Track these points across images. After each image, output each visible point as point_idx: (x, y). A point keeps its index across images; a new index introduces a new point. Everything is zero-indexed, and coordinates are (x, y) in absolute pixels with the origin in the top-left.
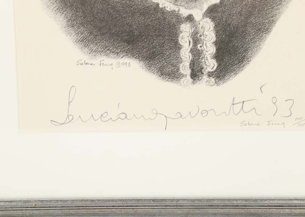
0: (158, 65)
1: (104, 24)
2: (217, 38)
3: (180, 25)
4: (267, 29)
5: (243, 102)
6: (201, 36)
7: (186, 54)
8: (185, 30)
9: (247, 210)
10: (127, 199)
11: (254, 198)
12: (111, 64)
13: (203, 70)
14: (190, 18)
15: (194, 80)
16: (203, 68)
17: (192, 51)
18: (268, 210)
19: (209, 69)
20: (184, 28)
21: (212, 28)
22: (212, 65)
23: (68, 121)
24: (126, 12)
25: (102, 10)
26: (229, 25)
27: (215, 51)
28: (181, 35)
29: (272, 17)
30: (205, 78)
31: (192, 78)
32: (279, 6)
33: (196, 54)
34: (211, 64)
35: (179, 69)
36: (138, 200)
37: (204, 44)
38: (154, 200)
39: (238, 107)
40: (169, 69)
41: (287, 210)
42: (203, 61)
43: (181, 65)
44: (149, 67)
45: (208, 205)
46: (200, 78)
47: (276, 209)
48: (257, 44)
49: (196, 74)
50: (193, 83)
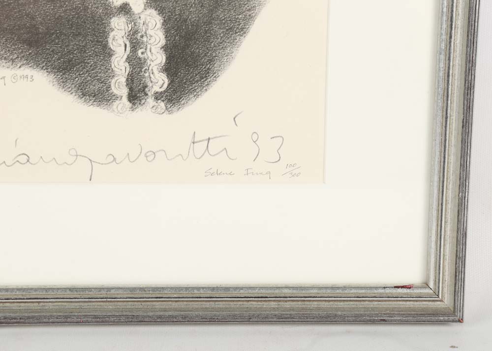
0: (78, 81)
2: (167, 41)
3: (111, 18)
4: (242, 29)
5: (209, 139)
6: (142, 36)
7: (120, 64)
8: (118, 27)
9: (213, 303)
10: (30, 287)
11: (224, 286)
12: (4, 78)
13: (146, 89)
14: (125, 9)
15: (134, 104)
16: (146, 86)
17: (129, 60)
18: (245, 303)
19: (157, 89)
20: (116, 24)
21: (159, 25)
22: (161, 82)
26: (186, 21)
27: (164, 61)
28: (112, 34)
29: (249, 10)
30: (151, 101)
31: (130, 101)
33: (136, 64)
34: (159, 81)
35: (110, 87)
36: (47, 290)
37: (148, 50)
38: (71, 289)
39: (200, 147)
40: (95, 87)
41: (273, 303)
42: (147, 75)
43: (113, 81)
44: (63, 83)
45: (154, 296)
46: (143, 101)
47: (257, 301)
48: (228, 51)
49: (136, 95)
50: (132, 109)
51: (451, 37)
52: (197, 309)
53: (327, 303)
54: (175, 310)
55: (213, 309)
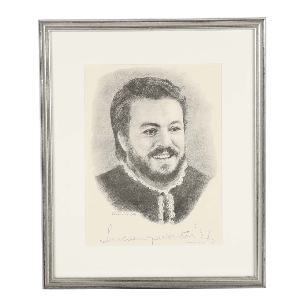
0: (149, 215)
1: (124, 196)
3: (159, 197)
4: (197, 199)
5: (187, 232)
6: (168, 202)
7: (161, 210)
8: (161, 199)
9: (189, 282)
11: (193, 277)
12: (128, 215)
14: (163, 194)
15: (165, 221)
16: (169, 216)
17: (164, 208)
18: (199, 282)
19: (172, 217)
21: (172, 198)
23: (108, 240)
24: (134, 191)
25: (124, 190)
26: (180, 197)
27: (174, 209)
28: (159, 201)
29: (199, 194)
30: (170, 221)
31: (164, 221)
32: (202, 189)
33: (166, 210)
34: (172, 215)
35: (158, 216)
37: (169, 206)
38: (147, 278)
39: (185, 234)
40: (154, 216)
41: (207, 282)
42: (169, 213)
43: (159, 215)
44: (145, 216)
45: (171, 280)
46: (168, 221)
47: (203, 281)
48: (193, 205)
49: (166, 219)
50: (165, 223)
51: (257, 201)
52: (184, 284)
53: (224, 282)
54: (178, 284)
55: (189, 284)
